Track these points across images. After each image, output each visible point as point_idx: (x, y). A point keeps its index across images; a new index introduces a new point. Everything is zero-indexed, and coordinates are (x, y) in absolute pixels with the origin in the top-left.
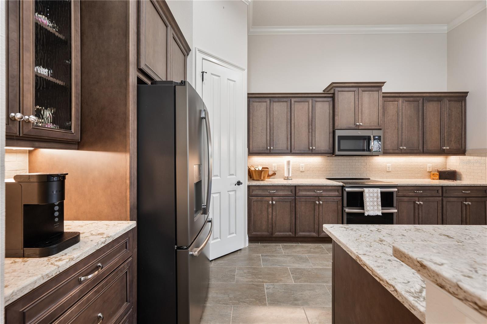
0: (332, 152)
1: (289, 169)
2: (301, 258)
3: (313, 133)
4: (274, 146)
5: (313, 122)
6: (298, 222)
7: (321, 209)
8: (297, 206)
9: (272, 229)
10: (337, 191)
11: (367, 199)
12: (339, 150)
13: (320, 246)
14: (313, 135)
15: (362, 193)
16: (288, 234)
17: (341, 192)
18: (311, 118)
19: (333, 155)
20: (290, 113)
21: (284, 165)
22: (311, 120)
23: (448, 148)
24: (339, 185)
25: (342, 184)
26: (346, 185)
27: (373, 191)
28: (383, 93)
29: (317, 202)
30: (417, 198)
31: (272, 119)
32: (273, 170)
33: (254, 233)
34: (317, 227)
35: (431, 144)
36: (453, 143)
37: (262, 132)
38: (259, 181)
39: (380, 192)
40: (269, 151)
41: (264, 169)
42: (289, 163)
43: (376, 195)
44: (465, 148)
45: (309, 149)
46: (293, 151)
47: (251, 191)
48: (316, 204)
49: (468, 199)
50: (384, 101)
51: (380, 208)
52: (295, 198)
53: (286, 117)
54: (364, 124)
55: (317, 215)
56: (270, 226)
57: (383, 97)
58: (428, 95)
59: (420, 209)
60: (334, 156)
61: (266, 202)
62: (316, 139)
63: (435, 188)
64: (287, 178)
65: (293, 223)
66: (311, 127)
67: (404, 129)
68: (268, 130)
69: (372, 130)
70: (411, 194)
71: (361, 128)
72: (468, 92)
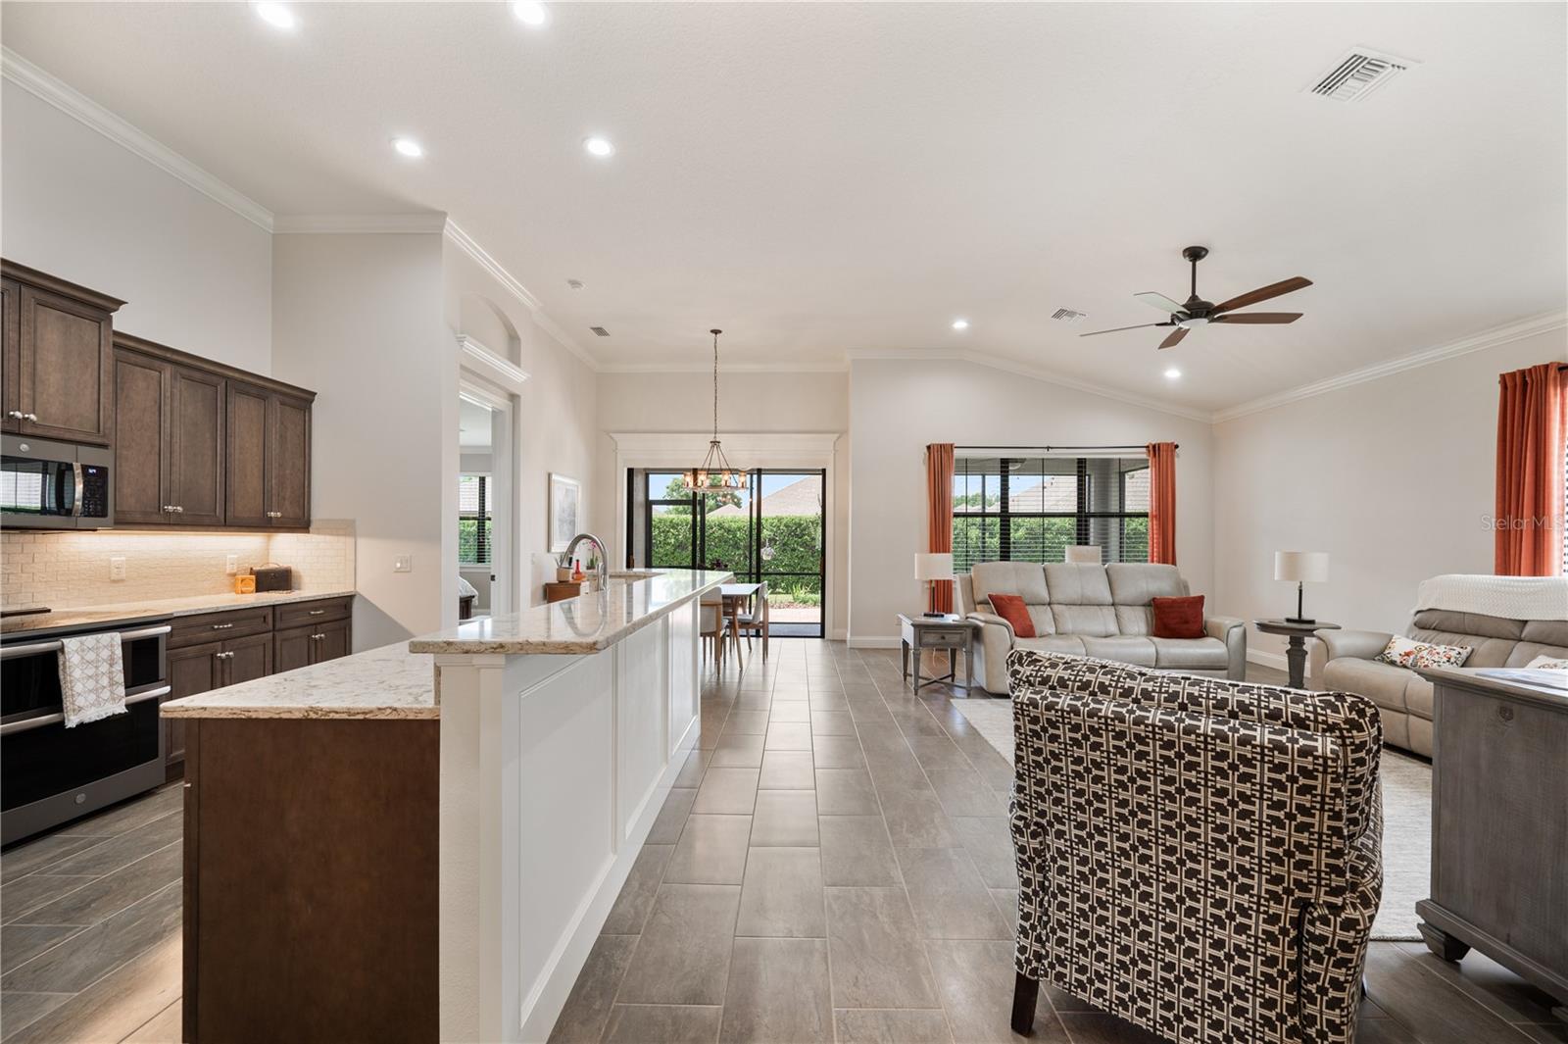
11: (77, 673)
23: (279, 515)
27: (98, 641)
28: (116, 334)
30: (220, 643)
35: (243, 505)
36: (287, 503)
39: (120, 642)
43: (105, 654)
44: (309, 516)
49: (319, 627)
50: (117, 360)
51: (122, 690)
54: (44, 419)
57: (116, 346)
58: (237, 375)
59: (228, 671)
63: (260, 612)
67: (176, 455)
69: (74, 446)
70: (206, 635)
71: (29, 431)
72: (316, 394)
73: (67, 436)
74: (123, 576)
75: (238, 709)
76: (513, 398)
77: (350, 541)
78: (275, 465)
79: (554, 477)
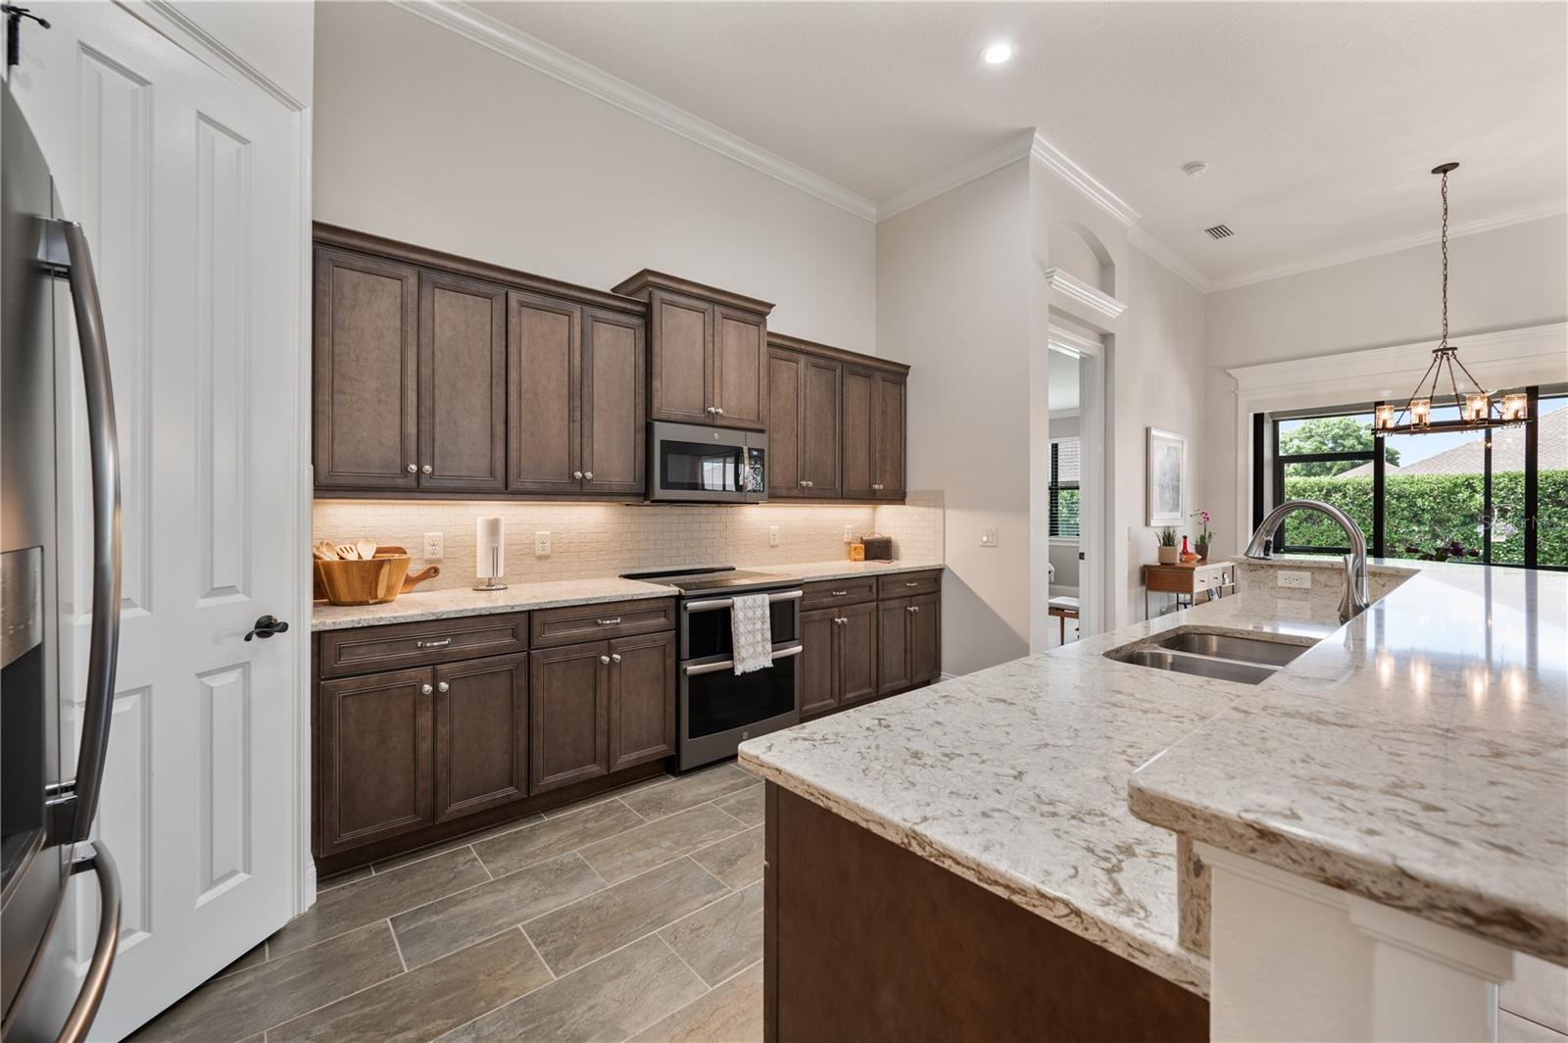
0: (643, 490)
1: (495, 551)
2: (560, 871)
3: (586, 424)
4: (437, 462)
5: (586, 389)
6: (538, 740)
7: (615, 679)
8: (535, 683)
9: (435, 793)
10: (663, 614)
11: (742, 629)
12: (665, 485)
13: (615, 805)
14: (586, 431)
15: (725, 614)
16: (499, 794)
17: (672, 616)
18: (577, 371)
19: (646, 499)
20: (504, 343)
21: (476, 535)
22: (577, 380)
23: (881, 487)
24: (666, 595)
25: (677, 589)
26: (689, 593)
27: (755, 601)
28: (770, 334)
29: (606, 659)
30: (836, 609)
31: (426, 353)
32: (428, 556)
33: (347, 836)
34: (605, 741)
35: (856, 479)
36: (888, 475)
37: (380, 401)
38: (366, 608)
39: (768, 603)
40: (412, 483)
41: (386, 556)
42: (494, 527)
43: (759, 613)
44: (905, 488)
45: (574, 477)
46: (514, 485)
47: (328, 653)
48: (601, 662)
49: (913, 599)
50: (770, 357)
51: (769, 646)
52: (529, 653)
53: (488, 358)
54: (728, 412)
55: (605, 703)
56: (425, 784)
57: (770, 344)
58: (850, 358)
59: (842, 636)
60: (648, 502)
61: (407, 690)
62: (596, 447)
63: (866, 581)
64: (489, 586)
65: (520, 751)
66: (577, 403)
67: (808, 437)
68: (412, 396)
69: (744, 433)
70: (827, 600)
71: (718, 422)
72: (909, 367)
73: (741, 425)
74: (777, 542)
75: (816, 789)
76: (1106, 338)
77: (939, 511)
78: (878, 439)
79: (1154, 432)
